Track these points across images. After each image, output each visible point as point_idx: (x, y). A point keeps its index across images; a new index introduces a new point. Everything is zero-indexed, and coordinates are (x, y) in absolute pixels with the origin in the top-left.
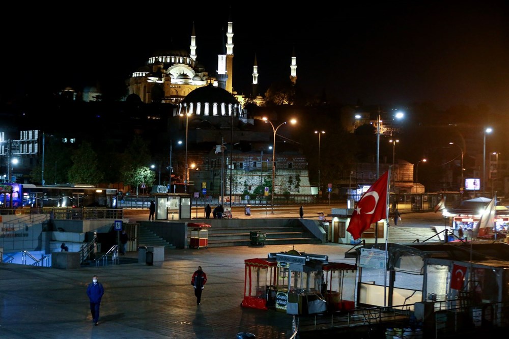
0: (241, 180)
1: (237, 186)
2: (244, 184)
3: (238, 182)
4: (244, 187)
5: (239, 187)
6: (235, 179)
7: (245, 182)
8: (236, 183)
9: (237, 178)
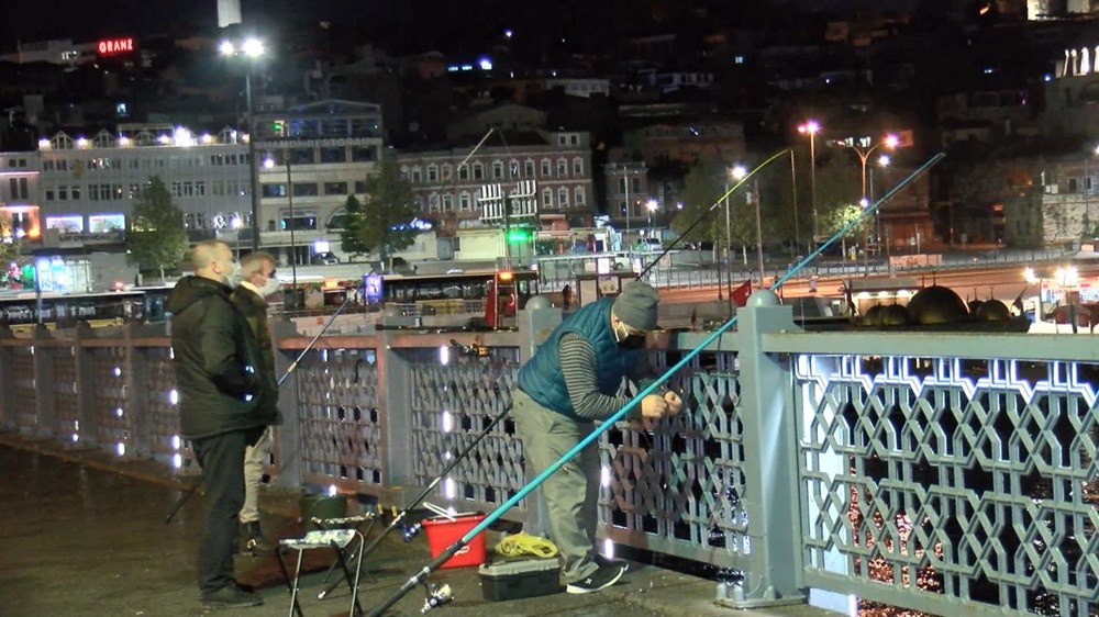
0: (1075, 213)
1: (1065, 225)
2: (1081, 219)
3: (1069, 217)
4: (1082, 226)
5: (1071, 227)
6: (1061, 212)
7: (1085, 216)
8: (1065, 219)
9: (1064, 210)
